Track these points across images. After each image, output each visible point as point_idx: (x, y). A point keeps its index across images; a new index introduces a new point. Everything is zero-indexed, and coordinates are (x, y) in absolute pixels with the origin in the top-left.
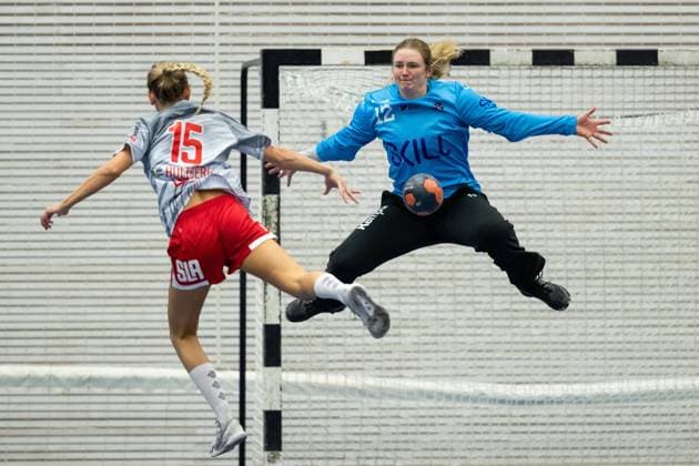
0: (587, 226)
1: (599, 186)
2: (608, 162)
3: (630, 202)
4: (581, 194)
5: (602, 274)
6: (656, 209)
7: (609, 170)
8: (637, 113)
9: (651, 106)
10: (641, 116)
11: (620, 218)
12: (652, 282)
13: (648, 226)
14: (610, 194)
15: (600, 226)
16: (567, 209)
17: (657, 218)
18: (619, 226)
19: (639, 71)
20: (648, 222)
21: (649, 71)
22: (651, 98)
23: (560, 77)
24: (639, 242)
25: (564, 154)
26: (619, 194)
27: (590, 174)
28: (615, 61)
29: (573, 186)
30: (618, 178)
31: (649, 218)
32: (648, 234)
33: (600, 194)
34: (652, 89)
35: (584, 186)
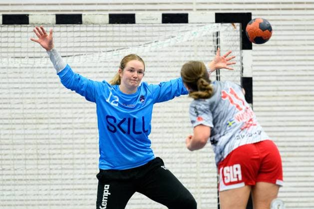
0: (38, 126)
1: (45, 101)
2: (50, 85)
3: (65, 111)
4: (33, 106)
5: (48, 157)
6: (81, 115)
7: (51, 91)
8: (69, 54)
9: (78, 50)
10: (71, 56)
11: (58, 121)
12: (79, 161)
13: (76, 126)
14: (52, 106)
15: (46, 126)
16: (25, 115)
17: (82, 121)
18: (58, 126)
19: (71, 28)
20: (76, 123)
21: (77, 27)
22: (78, 44)
23: (20, 32)
24: (70, 136)
25: (23, 80)
26: (57, 106)
27: (39, 93)
28: (55, 21)
29: (28, 101)
30: (57, 96)
31: (77, 121)
32: (76, 131)
33: (46, 106)
34: (78, 39)
35: (35, 101)
